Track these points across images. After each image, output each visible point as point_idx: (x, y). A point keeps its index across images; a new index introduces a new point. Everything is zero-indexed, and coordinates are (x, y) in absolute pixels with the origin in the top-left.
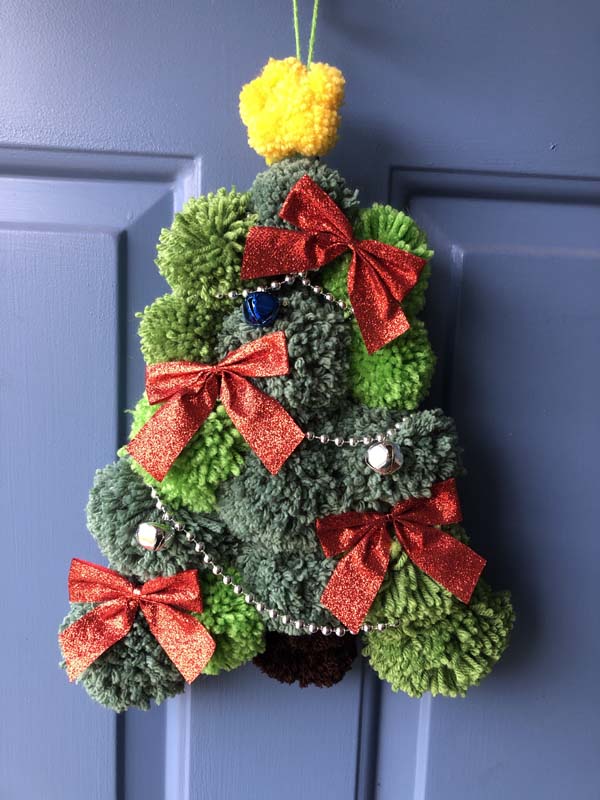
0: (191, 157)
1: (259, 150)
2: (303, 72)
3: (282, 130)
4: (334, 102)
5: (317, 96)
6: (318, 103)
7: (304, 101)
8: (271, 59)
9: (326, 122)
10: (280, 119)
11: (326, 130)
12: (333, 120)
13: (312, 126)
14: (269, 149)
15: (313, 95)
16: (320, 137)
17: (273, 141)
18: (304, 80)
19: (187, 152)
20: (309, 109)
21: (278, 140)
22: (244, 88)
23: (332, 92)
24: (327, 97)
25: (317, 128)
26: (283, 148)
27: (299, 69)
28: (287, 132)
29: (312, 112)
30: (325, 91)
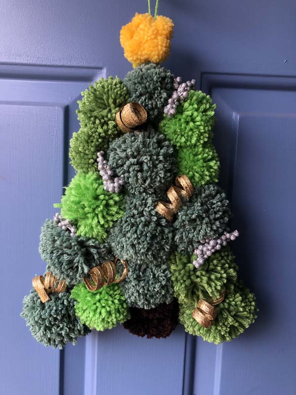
0: (101, 68)
1: (129, 59)
2: (153, 20)
3: (142, 49)
4: (168, 35)
5: (160, 32)
6: (160, 35)
7: (153, 34)
8: (137, 13)
9: (164, 45)
10: (141, 43)
11: (164, 49)
12: (168, 44)
13: (157, 46)
14: (135, 59)
15: (158, 31)
16: (161, 52)
17: (137, 54)
18: (153, 24)
19: (99, 65)
20: (156, 38)
21: (139, 53)
22: (122, 27)
23: (167, 30)
24: (165, 32)
25: (160, 47)
26: (142, 58)
27: (151, 19)
28: (144, 50)
29: (157, 39)
30: (164, 29)
